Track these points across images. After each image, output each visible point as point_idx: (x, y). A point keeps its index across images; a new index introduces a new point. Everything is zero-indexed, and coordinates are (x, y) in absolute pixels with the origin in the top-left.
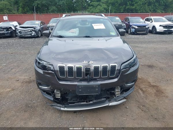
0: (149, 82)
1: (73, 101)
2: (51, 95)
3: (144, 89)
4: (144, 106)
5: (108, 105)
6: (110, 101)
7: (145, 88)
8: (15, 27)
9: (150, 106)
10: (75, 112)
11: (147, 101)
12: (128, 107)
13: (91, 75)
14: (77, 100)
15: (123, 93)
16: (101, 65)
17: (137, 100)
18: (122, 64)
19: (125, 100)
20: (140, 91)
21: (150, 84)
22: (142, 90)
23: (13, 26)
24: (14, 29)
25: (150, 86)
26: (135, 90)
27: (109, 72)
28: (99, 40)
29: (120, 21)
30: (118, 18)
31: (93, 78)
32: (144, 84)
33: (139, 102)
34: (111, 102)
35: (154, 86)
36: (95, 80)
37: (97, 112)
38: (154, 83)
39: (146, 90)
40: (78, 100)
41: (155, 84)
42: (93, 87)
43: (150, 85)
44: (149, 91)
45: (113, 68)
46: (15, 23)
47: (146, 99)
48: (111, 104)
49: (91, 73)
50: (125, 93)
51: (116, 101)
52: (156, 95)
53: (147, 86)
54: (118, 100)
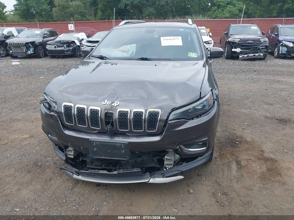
0: (262, 151)
1: (95, 166)
2: (63, 152)
3: (243, 163)
4: (225, 194)
5: (148, 180)
6: (152, 175)
7: (247, 160)
8: (81, 41)
9: (238, 196)
10: (98, 185)
11: (237, 186)
12: (191, 191)
13: (114, 124)
14: (101, 166)
15: (182, 164)
16: (131, 109)
17: (218, 180)
18: (172, 111)
19: (181, 177)
20: (234, 166)
21: (262, 155)
22: (238, 163)
23: (78, 39)
24: (78, 44)
25: (259, 159)
26: (226, 161)
27: (145, 122)
28: (156, 66)
29: (259, 33)
30: (255, 28)
31: (119, 131)
32: (249, 152)
33: (220, 185)
34: (154, 177)
35: (267, 160)
36: (123, 134)
37: (133, 191)
38: (272, 153)
39: (247, 166)
40: (103, 166)
41: (272, 156)
42: (116, 146)
43: (261, 157)
44: (252, 166)
45: (153, 116)
46: (82, 35)
47: (238, 182)
48: (152, 181)
49: (114, 122)
50: (185, 164)
51: (164, 177)
52: (263, 177)
53: (253, 158)
54: (168, 175)
